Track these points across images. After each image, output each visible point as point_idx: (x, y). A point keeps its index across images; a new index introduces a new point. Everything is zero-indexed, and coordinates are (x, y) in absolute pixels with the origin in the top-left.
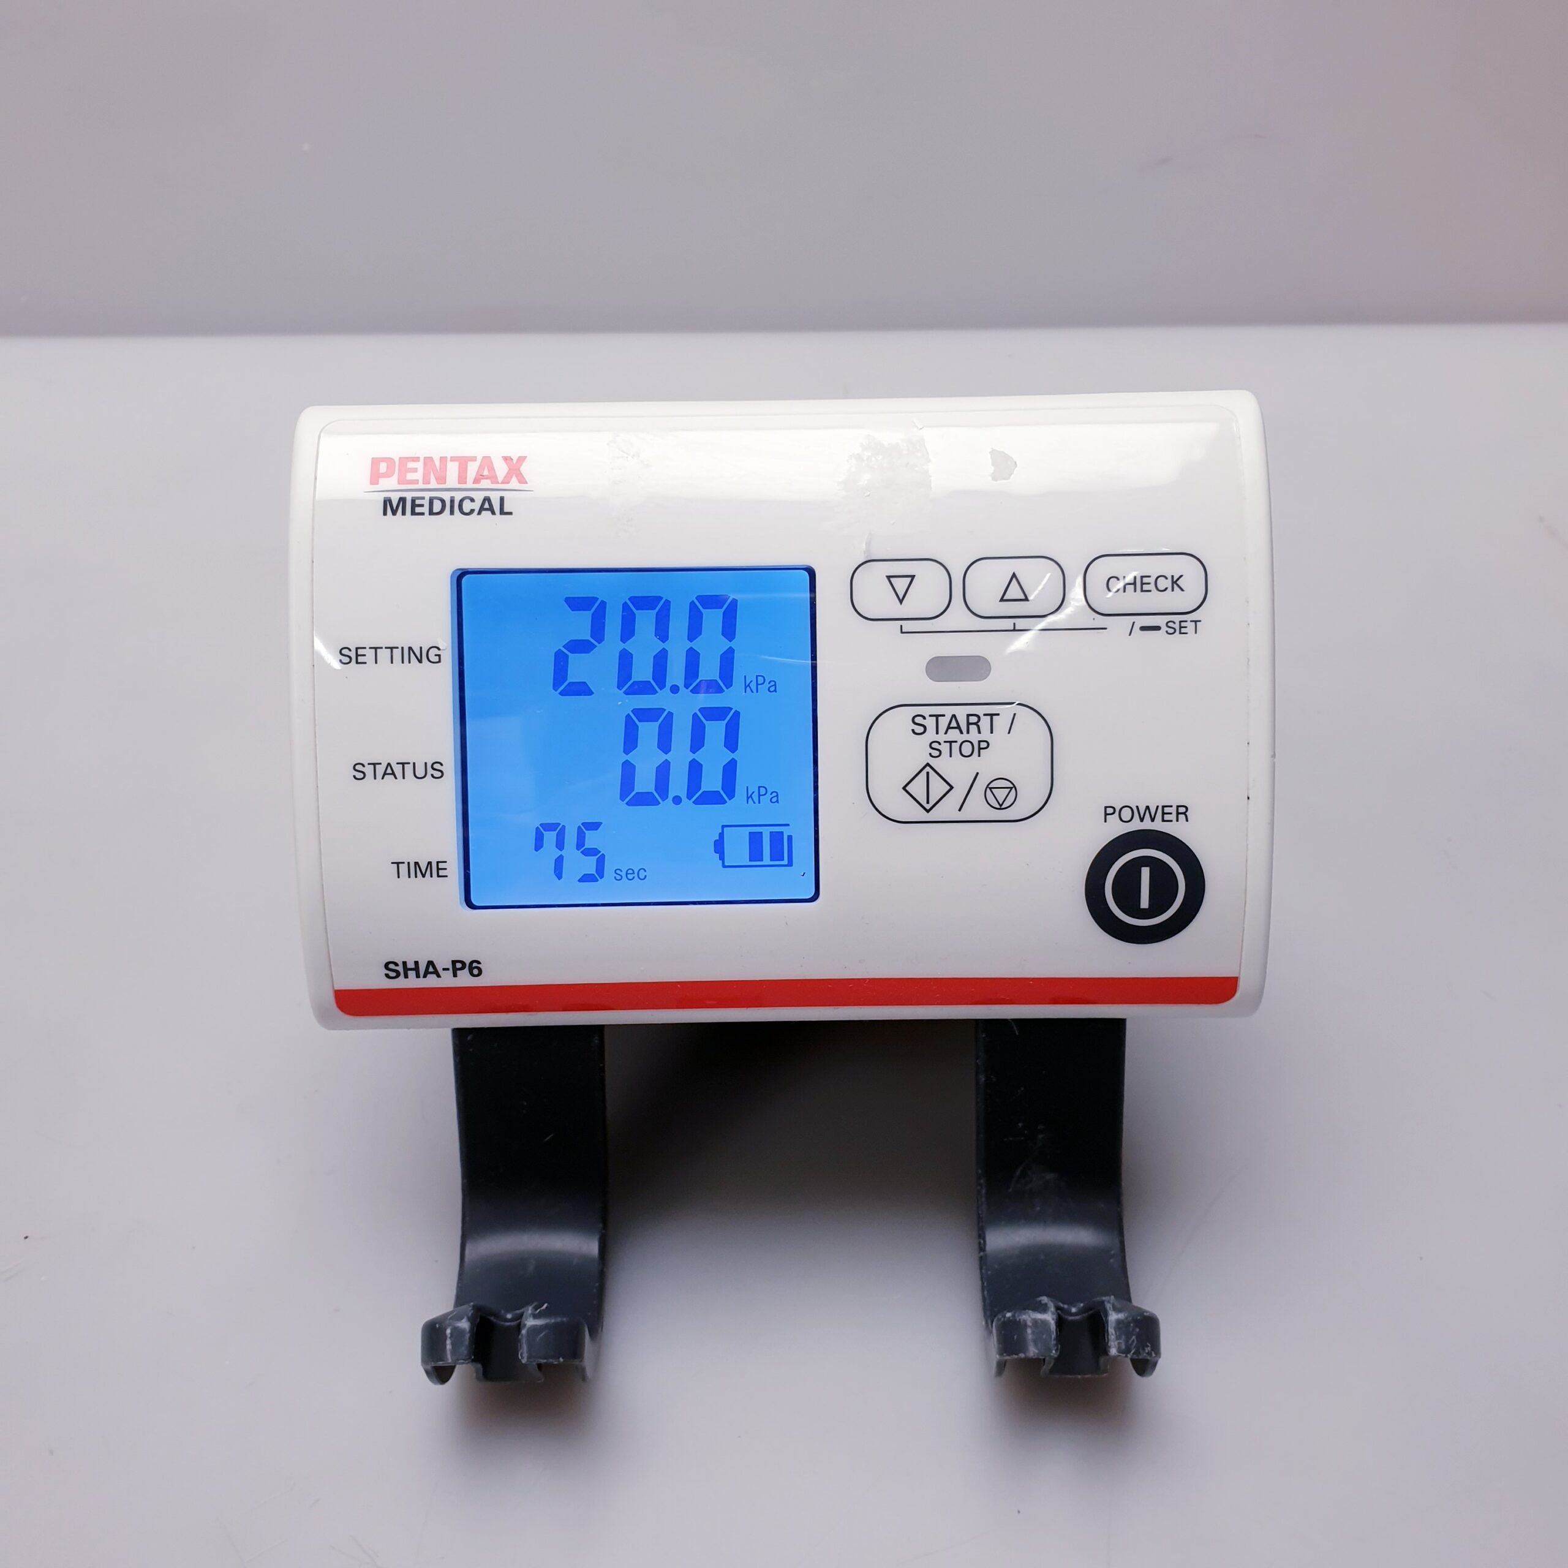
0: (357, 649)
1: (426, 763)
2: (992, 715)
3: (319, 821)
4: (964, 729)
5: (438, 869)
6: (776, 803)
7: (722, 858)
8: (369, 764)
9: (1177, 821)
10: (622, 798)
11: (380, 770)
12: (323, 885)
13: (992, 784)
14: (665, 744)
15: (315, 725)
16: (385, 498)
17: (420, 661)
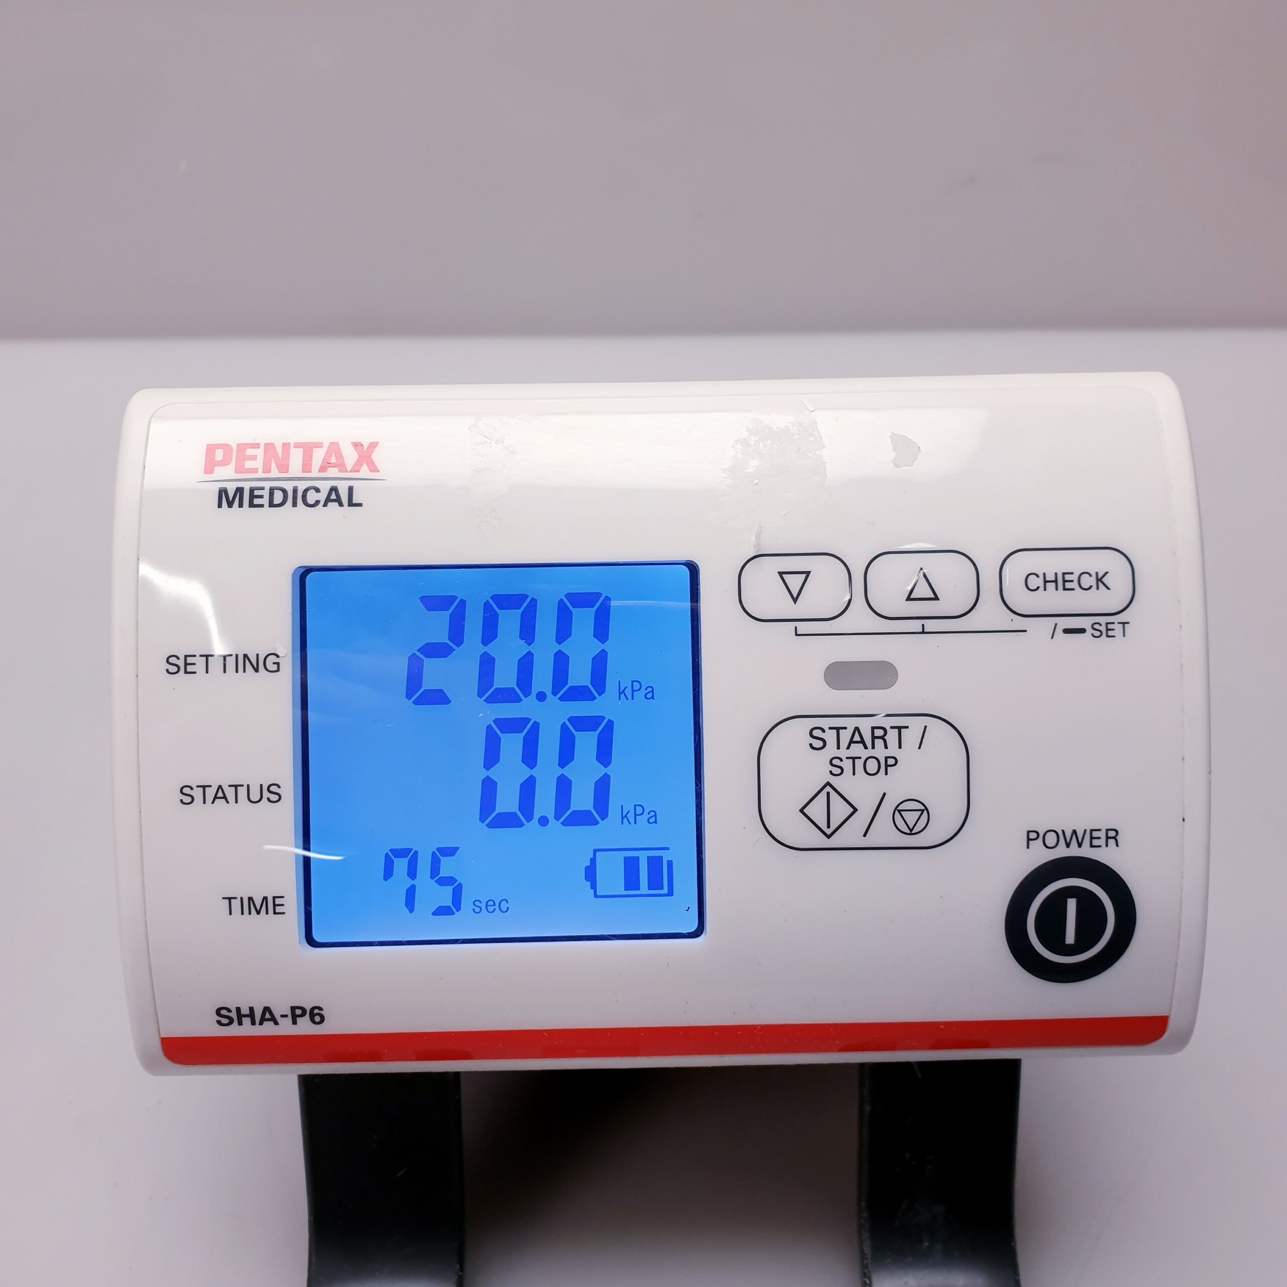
0: (186, 657)
1: (261, 786)
2: (900, 728)
3: (142, 850)
4: (869, 744)
5: (275, 905)
6: (654, 824)
7: (594, 886)
8: (198, 786)
9: (1107, 846)
10: (482, 820)
11: (210, 793)
12: (146, 922)
13: (900, 806)
14: (530, 756)
15: (138, 743)
16: (220, 488)
17: (256, 670)
